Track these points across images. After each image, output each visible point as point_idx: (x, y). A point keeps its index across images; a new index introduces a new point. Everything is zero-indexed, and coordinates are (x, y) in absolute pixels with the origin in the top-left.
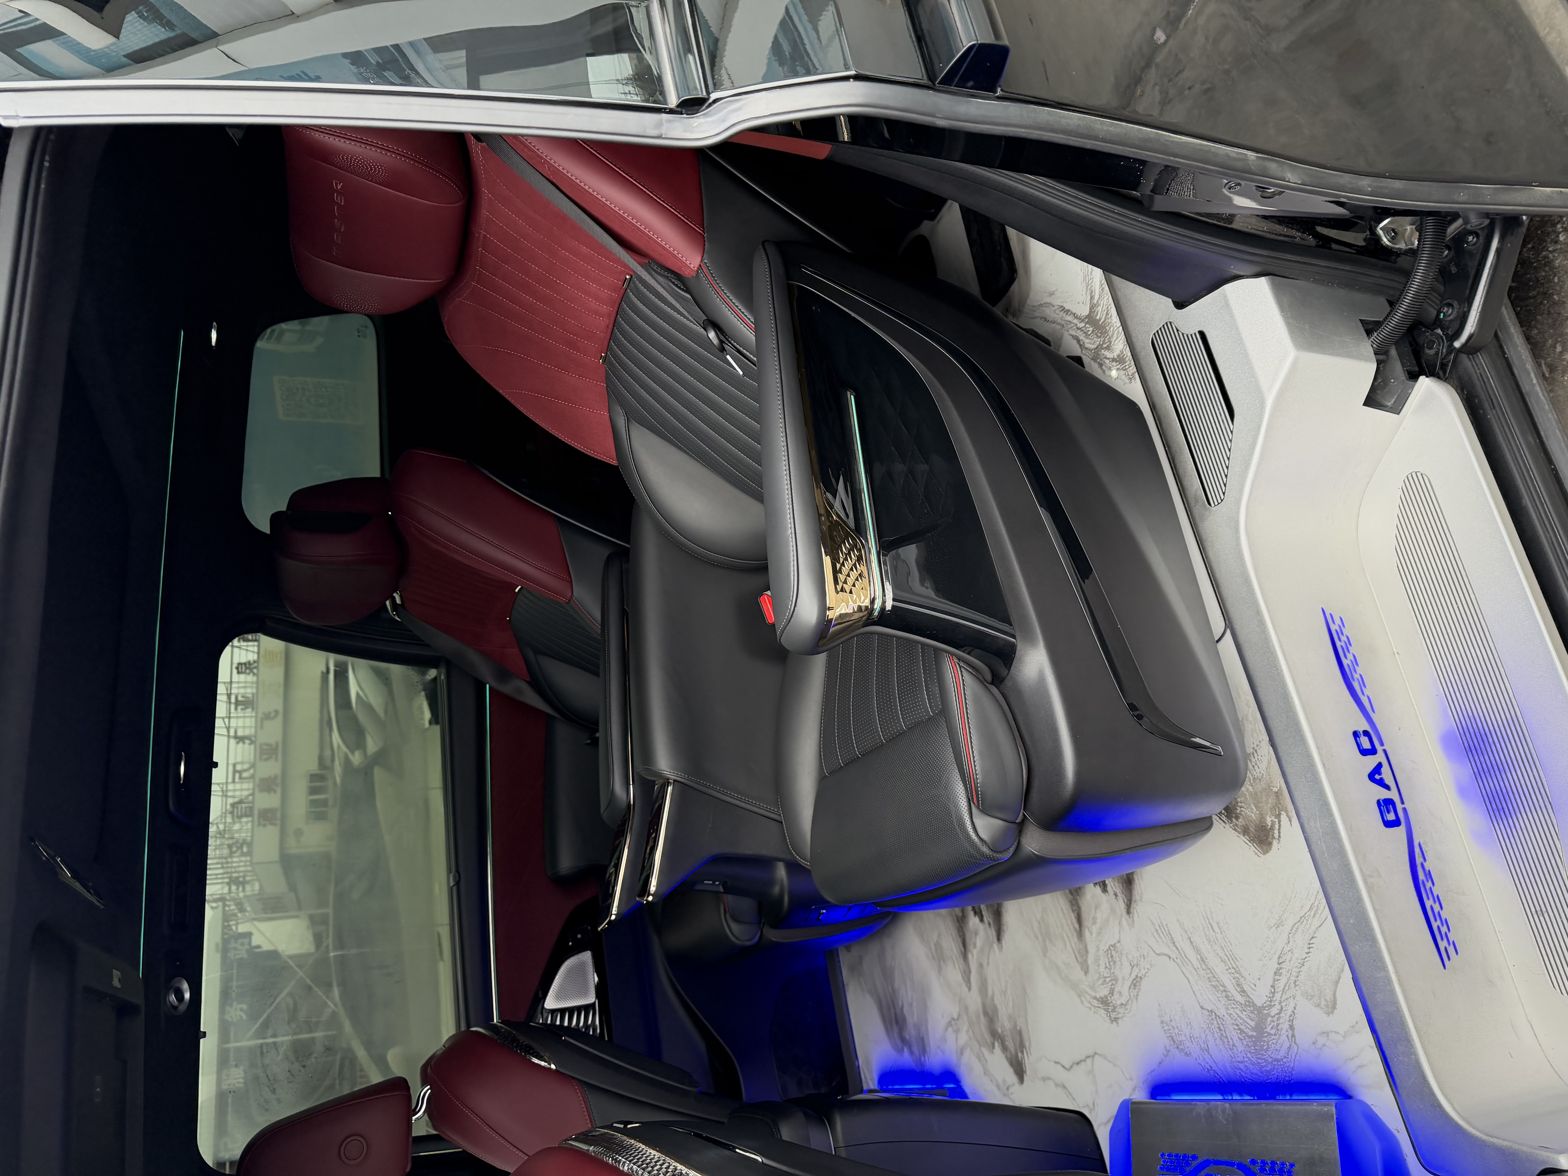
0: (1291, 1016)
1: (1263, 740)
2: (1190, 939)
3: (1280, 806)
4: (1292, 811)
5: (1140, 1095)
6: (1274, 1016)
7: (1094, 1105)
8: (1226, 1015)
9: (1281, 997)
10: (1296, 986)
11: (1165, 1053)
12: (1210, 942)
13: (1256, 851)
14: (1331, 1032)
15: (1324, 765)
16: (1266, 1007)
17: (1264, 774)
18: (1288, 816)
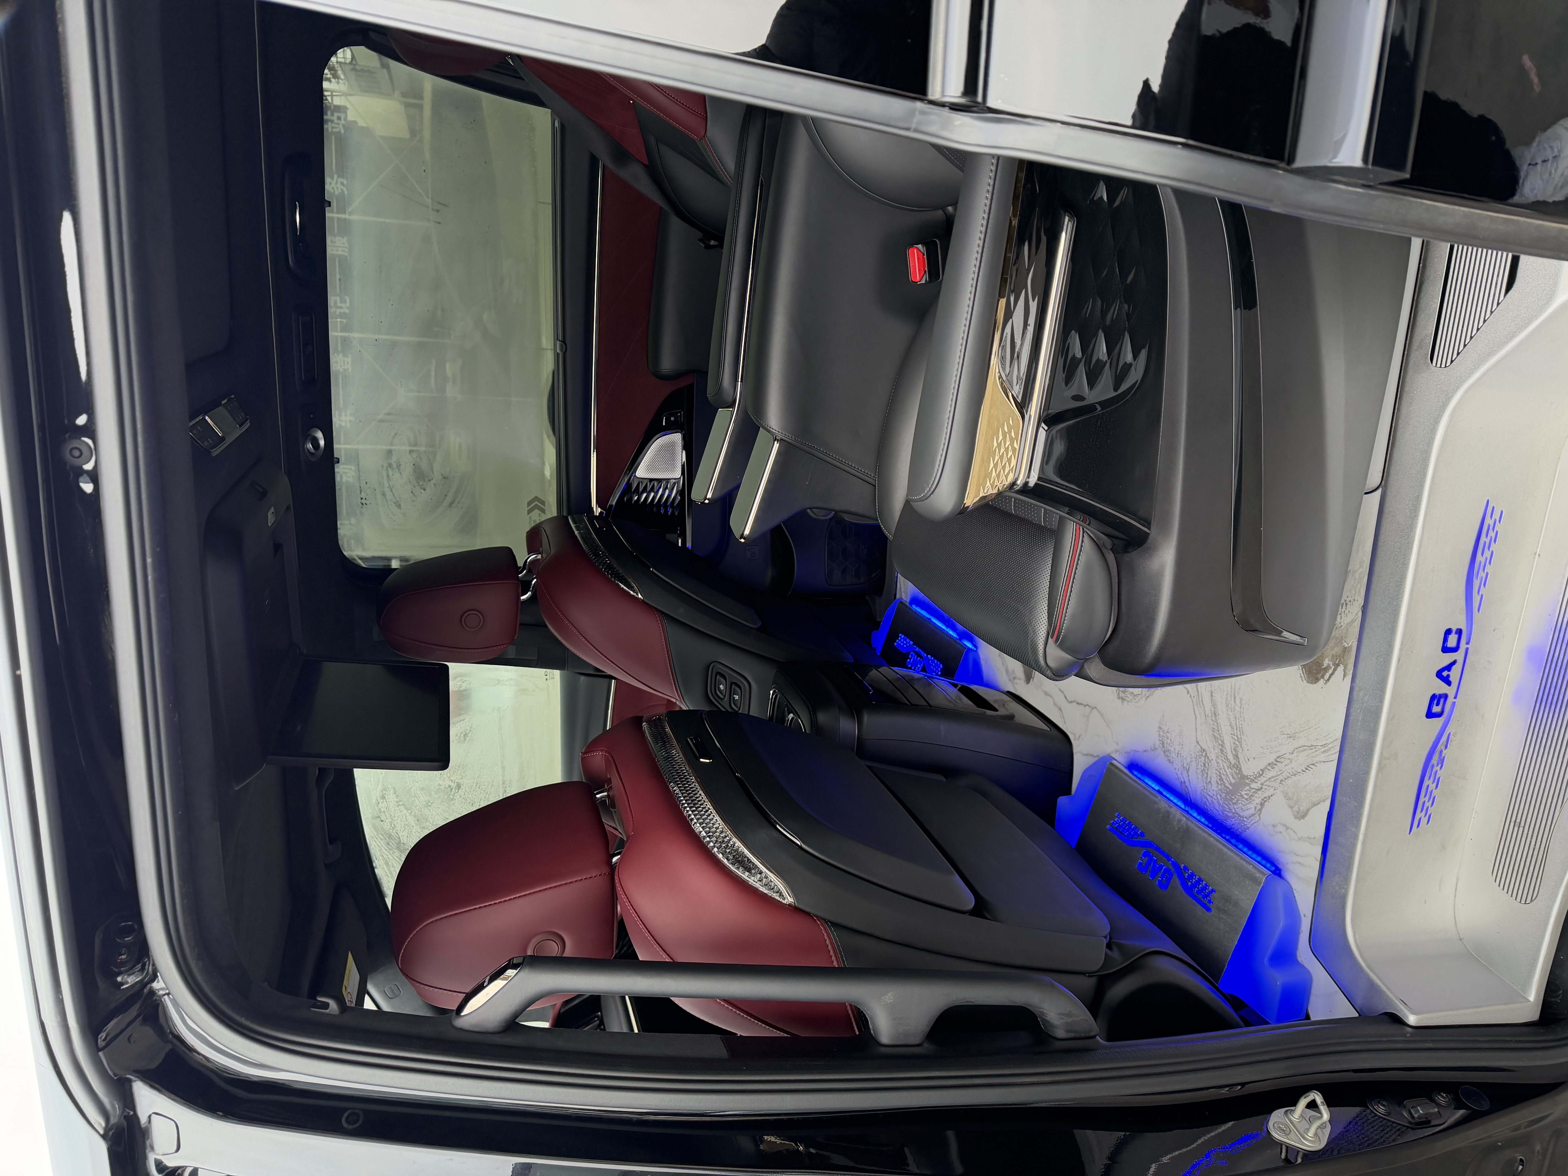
0: (1265, 798)
1: (1357, 601)
2: (1212, 692)
3: (1342, 659)
4: (1350, 670)
5: (1120, 760)
6: (1253, 789)
7: (1079, 737)
8: (1214, 760)
9: (1265, 782)
10: (1281, 783)
11: (1153, 748)
12: (1227, 706)
13: (1302, 675)
14: (1291, 829)
15: (1399, 660)
16: (1249, 778)
17: (1343, 626)
18: (1344, 672)
